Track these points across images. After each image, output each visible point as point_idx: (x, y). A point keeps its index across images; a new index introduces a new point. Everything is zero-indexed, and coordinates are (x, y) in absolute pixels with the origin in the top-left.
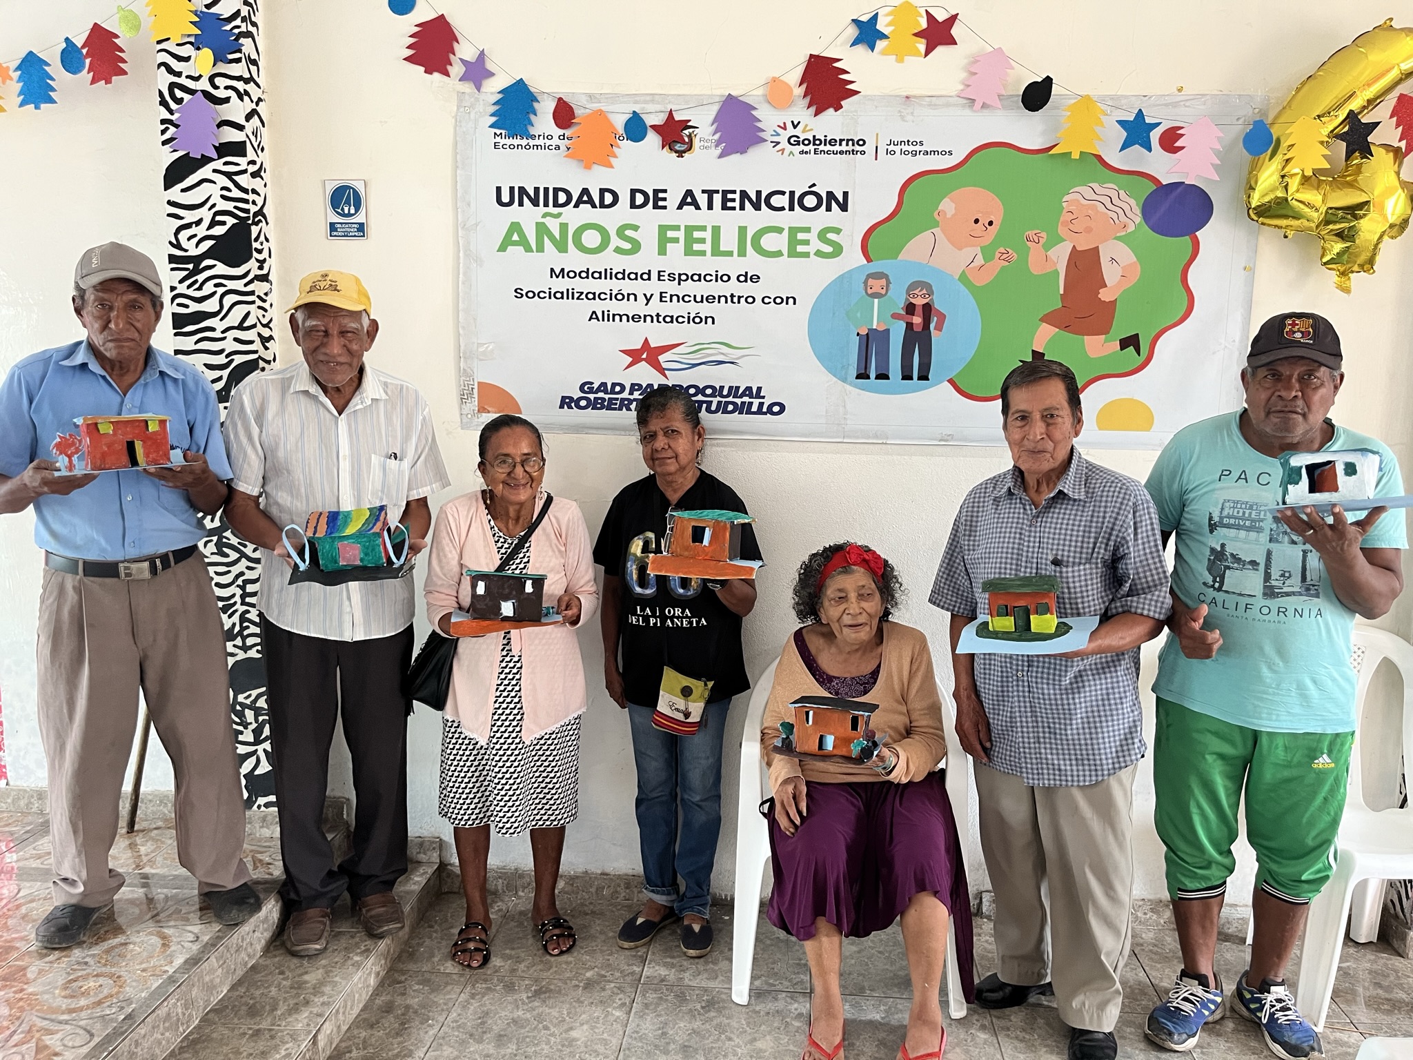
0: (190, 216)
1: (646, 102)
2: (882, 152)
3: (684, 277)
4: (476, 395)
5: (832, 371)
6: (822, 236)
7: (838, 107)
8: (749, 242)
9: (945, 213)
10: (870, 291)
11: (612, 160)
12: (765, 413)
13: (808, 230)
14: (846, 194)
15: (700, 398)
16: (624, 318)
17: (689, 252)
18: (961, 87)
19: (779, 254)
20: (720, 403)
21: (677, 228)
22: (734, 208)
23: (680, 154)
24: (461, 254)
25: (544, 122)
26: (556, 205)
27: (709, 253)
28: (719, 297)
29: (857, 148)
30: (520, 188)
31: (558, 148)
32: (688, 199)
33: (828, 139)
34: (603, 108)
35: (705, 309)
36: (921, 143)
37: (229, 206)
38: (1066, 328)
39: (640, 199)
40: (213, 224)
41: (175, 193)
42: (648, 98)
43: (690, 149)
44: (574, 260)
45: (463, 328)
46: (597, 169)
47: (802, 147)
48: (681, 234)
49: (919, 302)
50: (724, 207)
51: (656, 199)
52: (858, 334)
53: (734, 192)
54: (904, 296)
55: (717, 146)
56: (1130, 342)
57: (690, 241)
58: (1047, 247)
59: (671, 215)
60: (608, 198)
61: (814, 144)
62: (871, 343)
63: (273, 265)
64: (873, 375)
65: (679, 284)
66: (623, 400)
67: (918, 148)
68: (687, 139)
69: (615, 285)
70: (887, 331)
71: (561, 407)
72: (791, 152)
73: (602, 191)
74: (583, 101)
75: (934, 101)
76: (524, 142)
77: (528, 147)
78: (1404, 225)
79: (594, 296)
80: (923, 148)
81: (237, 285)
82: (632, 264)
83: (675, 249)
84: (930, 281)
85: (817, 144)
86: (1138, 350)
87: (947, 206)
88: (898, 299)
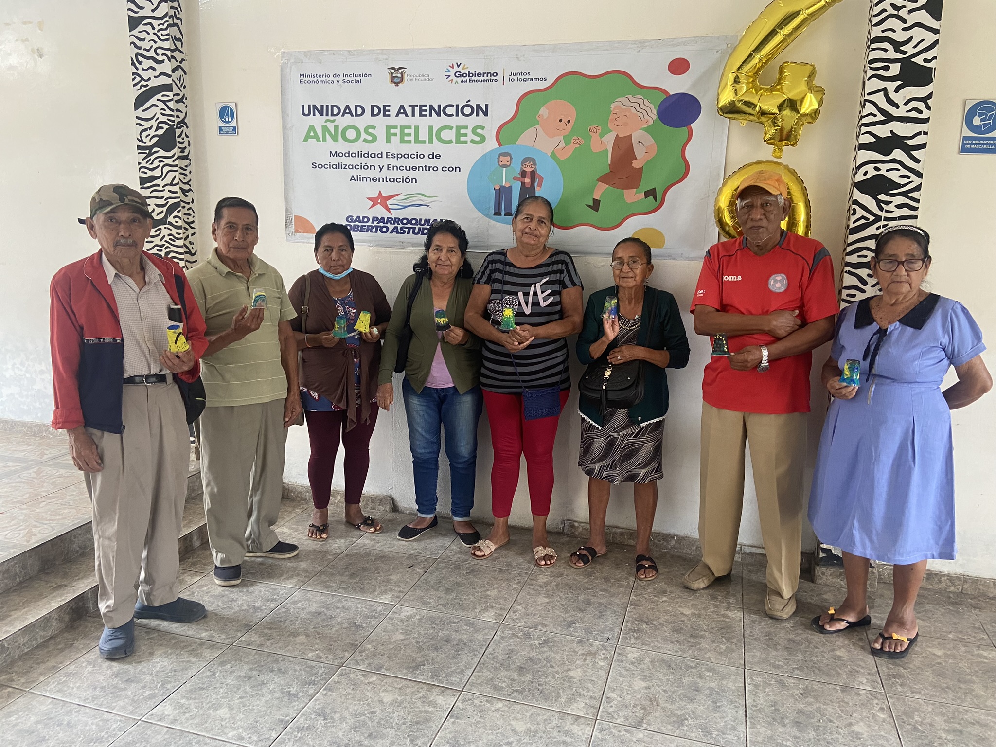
0: (147, 125)
2: (506, 79)
3: (400, 156)
4: (294, 223)
5: (480, 211)
6: (474, 131)
8: (435, 135)
9: (542, 116)
10: (501, 164)
13: (466, 127)
14: (487, 106)
15: (409, 225)
16: (368, 179)
17: (402, 141)
19: (450, 142)
20: (420, 228)
21: (396, 127)
22: (426, 115)
23: (397, 84)
26: (332, 115)
27: (413, 142)
28: (419, 167)
30: (313, 105)
31: (332, 82)
32: (402, 111)
35: (412, 174)
36: (529, 74)
37: (165, 119)
38: (613, 185)
39: (376, 111)
40: (158, 128)
41: (139, 113)
43: (402, 80)
44: (342, 146)
48: (398, 131)
49: (528, 170)
50: (421, 115)
51: (385, 111)
52: (494, 189)
53: (426, 106)
54: (520, 166)
56: (651, 193)
57: (403, 134)
59: (393, 120)
60: (360, 111)
62: (502, 193)
64: (503, 213)
65: (397, 160)
66: (368, 226)
67: (527, 77)
68: (400, 75)
69: (363, 161)
70: (510, 188)
72: (456, 82)
73: (356, 107)
74: (345, 54)
75: (536, 48)
76: (315, 79)
77: (317, 82)
78: (815, 114)
79: (353, 167)
80: (530, 77)
81: (169, 161)
82: (373, 148)
83: (395, 140)
84: (534, 157)
85: (471, 76)
86: (655, 199)
87: (544, 111)
88: (517, 169)
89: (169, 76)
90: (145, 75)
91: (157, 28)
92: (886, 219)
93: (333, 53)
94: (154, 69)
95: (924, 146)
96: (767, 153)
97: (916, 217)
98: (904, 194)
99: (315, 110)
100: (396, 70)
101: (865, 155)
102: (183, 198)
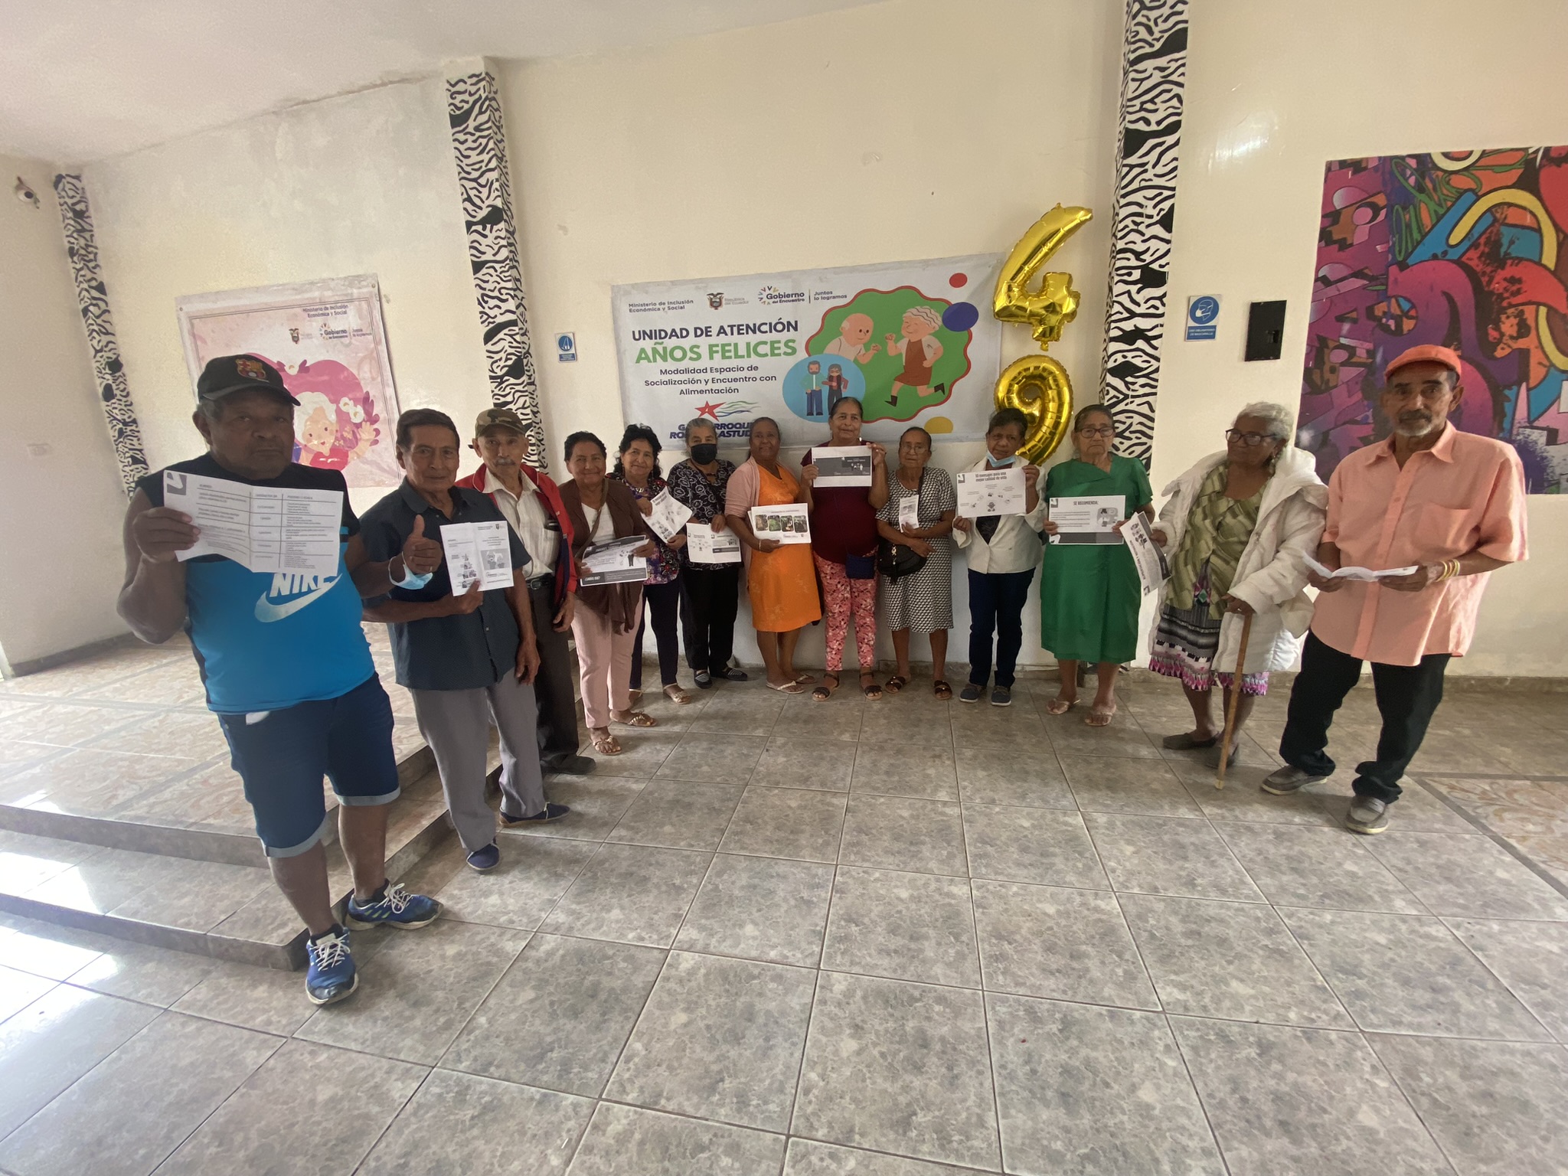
0: (497, 356)
1: (698, 283)
2: (812, 298)
3: (722, 370)
5: (795, 412)
6: (786, 345)
8: (752, 350)
9: (845, 328)
10: (811, 371)
14: (796, 322)
15: (734, 429)
16: (696, 392)
17: (724, 357)
21: (717, 346)
22: (743, 334)
23: (717, 308)
24: (620, 365)
26: (661, 338)
28: (740, 379)
30: (643, 331)
31: (659, 309)
32: (722, 331)
35: (733, 385)
37: (512, 351)
38: (907, 383)
39: (699, 332)
40: (507, 359)
41: (489, 346)
42: (699, 281)
44: (671, 365)
48: (719, 349)
49: (835, 374)
50: (739, 333)
51: (707, 332)
52: (807, 393)
53: (743, 325)
54: (827, 372)
56: (940, 388)
57: (724, 351)
58: (896, 341)
59: (714, 340)
60: (684, 333)
62: (813, 397)
63: (536, 377)
64: (816, 413)
65: (721, 373)
67: (829, 295)
68: (719, 299)
69: (690, 376)
70: (820, 391)
72: (769, 303)
73: (681, 330)
74: (669, 285)
75: (836, 270)
78: (1073, 315)
79: (681, 382)
80: (832, 295)
81: (520, 388)
82: (698, 365)
83: (717, 356)
84: (839, 364)
85: (781, 298)
86: (943, 391)
87: (845, 324)
88: (825, 374)
89: (514, 313)
90: (492, 313)
91: (499, 270)
92: (1133, 397)
93: (658, 284)
94: (500, 307)
95: (1160, 336)
96: (1035, 348)
97: (1155, 394)
98: (1146, 376)
99: (644, 334)
100: (715, 296)
101: (1114, 347)
102: (534, 419)
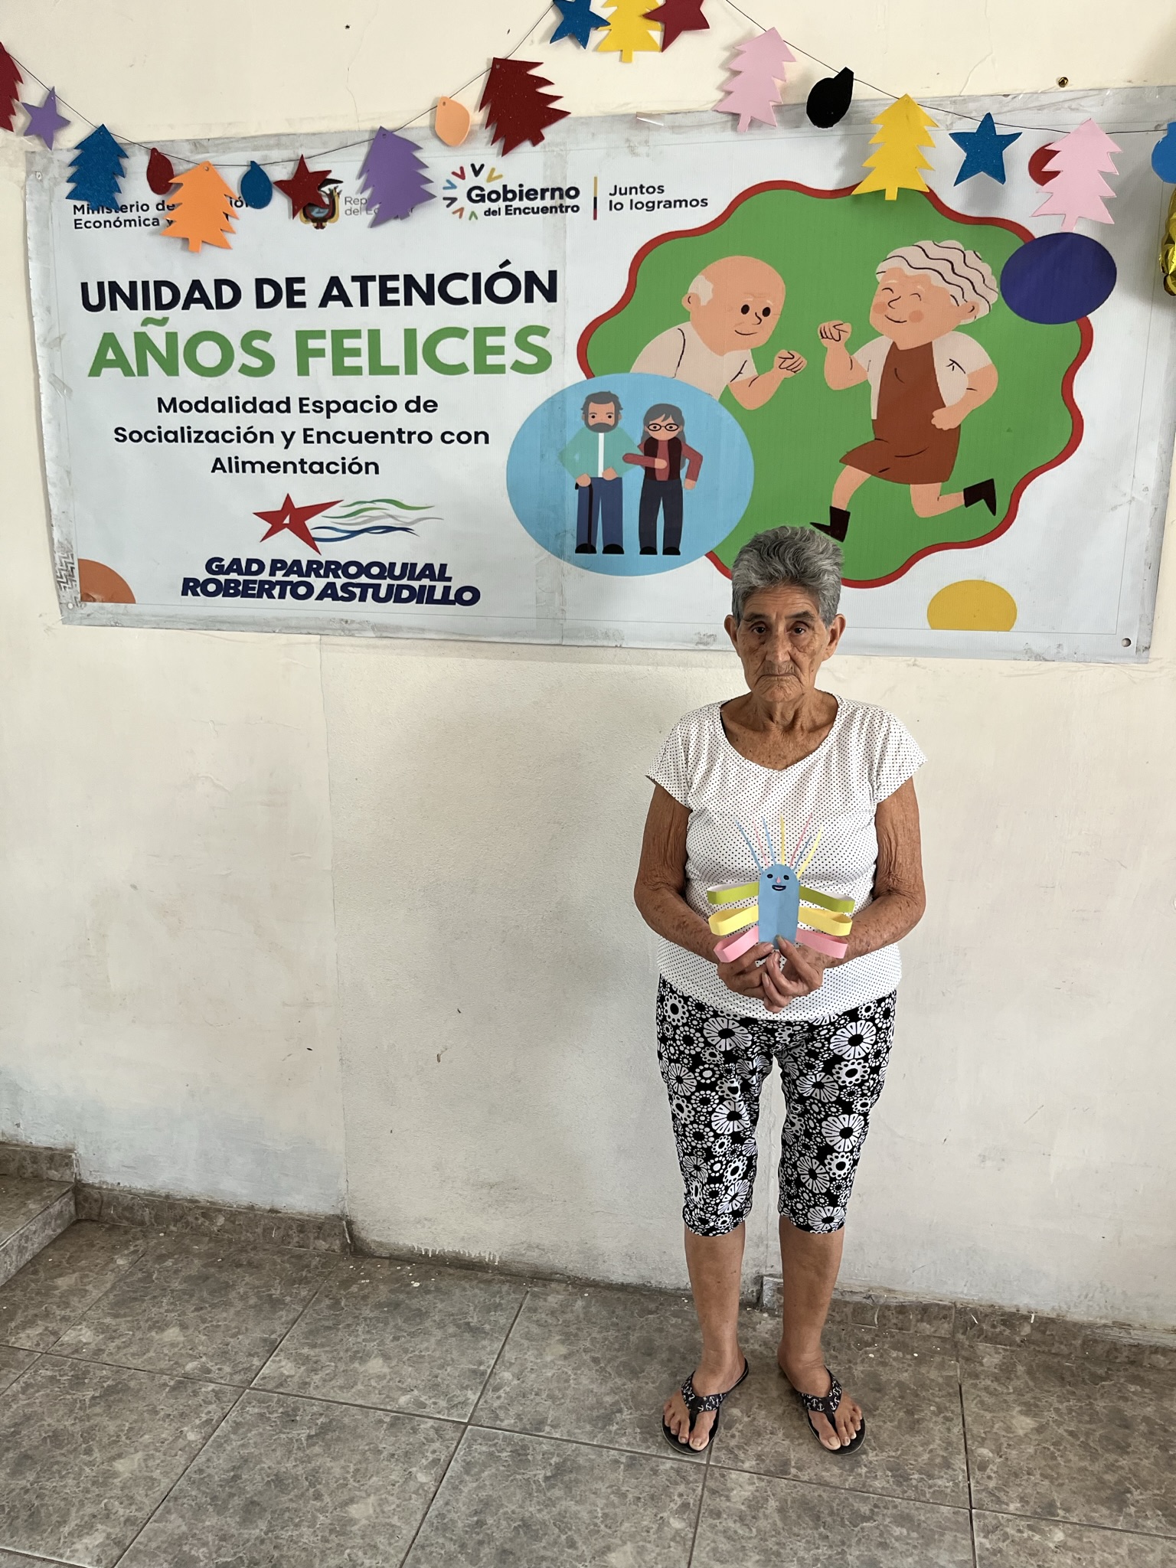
1: (269, 147)
3: (333, 407)
4: (77, 577)
5: (543, 541)
7: (537, 139)
8: (420, 351)
9: (698, 299)
10: (592, 422)
11: (229, 237)
12: (452, 603)
13: (500, 331)
14: (553, 275)
15: (363, 579)
16: (258, 467)
17: (339, 369)
18: (720, 95)
19: (461, 369)
20: (390, 587)
21: (320, 335)
22: (396, 303)
23: (319, 223)
24: (43, 381)
25: (136, 187)
26: (160, 306)
27: (366, 370)
28: (383, 434)
29: (568, 202)
30: (110, 283)
31: (156, 222)
32: (334, 291)
33: (525, 190)
34: (212, 161)
35: (365, 452)
36: (661, 189)
38: (882, 472)
39: (269, 293)
42: (272, 141)
43: (332, 212)
44: (189, 385)
45: (54, 485)
46: (211, 253)
47: (488, 204)
48: (326, 344)
49: (663, 436)
50: (384, 302)
51: (292, 293)
52: (577, 486)
53: (395, 278)
54: (641, 428)
55: (368, 209)
56: (981, 493)
57: (339, 353)
58: (853, 346)
60: (227, 294)
61: (505, 199)
62: (597, 497)
64: (599, 546)
65: (328, 417)
66: (263, 583)
67: (655, 197)
68: (326, 200)
69: (243, 420)
70: (618, 482)
71: (184, 593)
72: (473, 214)
73: (219, 284)
74: (185, 151)
75: (679, 121)
76: (112, 216)
77: (118, 223)
79: (217, 437)
80: (663, 197)
82: (266, 389)
83: (320, 366)
84: (677, 404)
85: (509, 198)
86: (992, 507)
87: (701, 287)
88: (633, 432)
99: (116, 295)
